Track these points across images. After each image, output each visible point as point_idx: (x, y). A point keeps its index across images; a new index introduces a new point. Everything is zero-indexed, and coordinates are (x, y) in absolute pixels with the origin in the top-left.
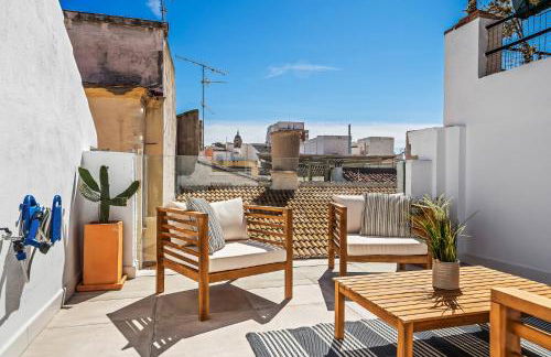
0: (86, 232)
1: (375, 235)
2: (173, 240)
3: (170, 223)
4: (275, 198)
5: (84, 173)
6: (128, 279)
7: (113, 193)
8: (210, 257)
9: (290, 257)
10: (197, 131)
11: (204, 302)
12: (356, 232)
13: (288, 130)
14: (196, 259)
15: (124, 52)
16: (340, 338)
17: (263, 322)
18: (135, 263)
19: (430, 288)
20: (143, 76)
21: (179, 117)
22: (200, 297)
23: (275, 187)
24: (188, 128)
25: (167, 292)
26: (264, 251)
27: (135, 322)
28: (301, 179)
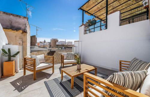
0: (4, 64)
1: (69, 60)
2: (28, 64)
3: (27, 60)
4: (51, 53)
5: (3, 50)
6: (16, 73)
7: (12, 54)
8: (36, 67)
9: (53, 65)
10: (35, 40)
11: (35, 76)
12: (66, 59)
13: (55, 40)
14: (33, 68)
15: (16, 22)
16: (62, 79)
17: (48, 78)
18: (19, 69)
19: (76, 69)
20: (22, 28)
21: (31, 37)
22: (34, 76)
23: (52, 50)
24: (33, 39)
25: (26, 75)
26: (48, 65)
27: (18, 83)
28: (57, 49)
